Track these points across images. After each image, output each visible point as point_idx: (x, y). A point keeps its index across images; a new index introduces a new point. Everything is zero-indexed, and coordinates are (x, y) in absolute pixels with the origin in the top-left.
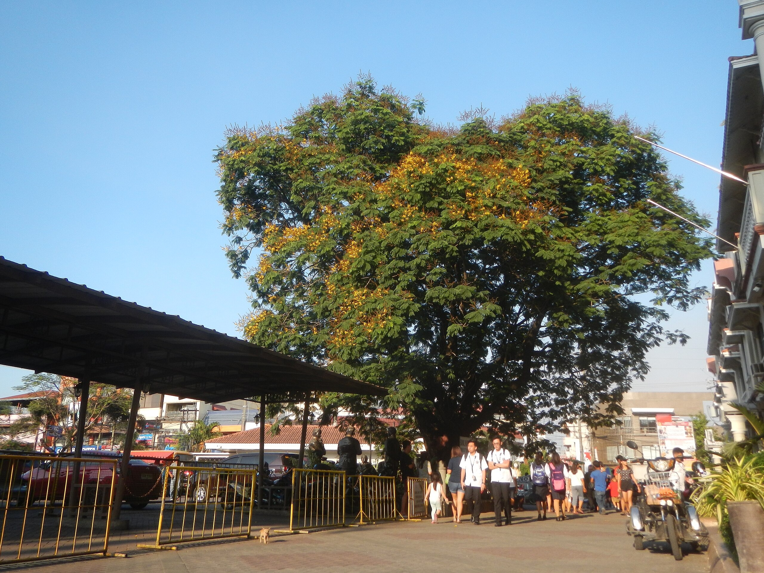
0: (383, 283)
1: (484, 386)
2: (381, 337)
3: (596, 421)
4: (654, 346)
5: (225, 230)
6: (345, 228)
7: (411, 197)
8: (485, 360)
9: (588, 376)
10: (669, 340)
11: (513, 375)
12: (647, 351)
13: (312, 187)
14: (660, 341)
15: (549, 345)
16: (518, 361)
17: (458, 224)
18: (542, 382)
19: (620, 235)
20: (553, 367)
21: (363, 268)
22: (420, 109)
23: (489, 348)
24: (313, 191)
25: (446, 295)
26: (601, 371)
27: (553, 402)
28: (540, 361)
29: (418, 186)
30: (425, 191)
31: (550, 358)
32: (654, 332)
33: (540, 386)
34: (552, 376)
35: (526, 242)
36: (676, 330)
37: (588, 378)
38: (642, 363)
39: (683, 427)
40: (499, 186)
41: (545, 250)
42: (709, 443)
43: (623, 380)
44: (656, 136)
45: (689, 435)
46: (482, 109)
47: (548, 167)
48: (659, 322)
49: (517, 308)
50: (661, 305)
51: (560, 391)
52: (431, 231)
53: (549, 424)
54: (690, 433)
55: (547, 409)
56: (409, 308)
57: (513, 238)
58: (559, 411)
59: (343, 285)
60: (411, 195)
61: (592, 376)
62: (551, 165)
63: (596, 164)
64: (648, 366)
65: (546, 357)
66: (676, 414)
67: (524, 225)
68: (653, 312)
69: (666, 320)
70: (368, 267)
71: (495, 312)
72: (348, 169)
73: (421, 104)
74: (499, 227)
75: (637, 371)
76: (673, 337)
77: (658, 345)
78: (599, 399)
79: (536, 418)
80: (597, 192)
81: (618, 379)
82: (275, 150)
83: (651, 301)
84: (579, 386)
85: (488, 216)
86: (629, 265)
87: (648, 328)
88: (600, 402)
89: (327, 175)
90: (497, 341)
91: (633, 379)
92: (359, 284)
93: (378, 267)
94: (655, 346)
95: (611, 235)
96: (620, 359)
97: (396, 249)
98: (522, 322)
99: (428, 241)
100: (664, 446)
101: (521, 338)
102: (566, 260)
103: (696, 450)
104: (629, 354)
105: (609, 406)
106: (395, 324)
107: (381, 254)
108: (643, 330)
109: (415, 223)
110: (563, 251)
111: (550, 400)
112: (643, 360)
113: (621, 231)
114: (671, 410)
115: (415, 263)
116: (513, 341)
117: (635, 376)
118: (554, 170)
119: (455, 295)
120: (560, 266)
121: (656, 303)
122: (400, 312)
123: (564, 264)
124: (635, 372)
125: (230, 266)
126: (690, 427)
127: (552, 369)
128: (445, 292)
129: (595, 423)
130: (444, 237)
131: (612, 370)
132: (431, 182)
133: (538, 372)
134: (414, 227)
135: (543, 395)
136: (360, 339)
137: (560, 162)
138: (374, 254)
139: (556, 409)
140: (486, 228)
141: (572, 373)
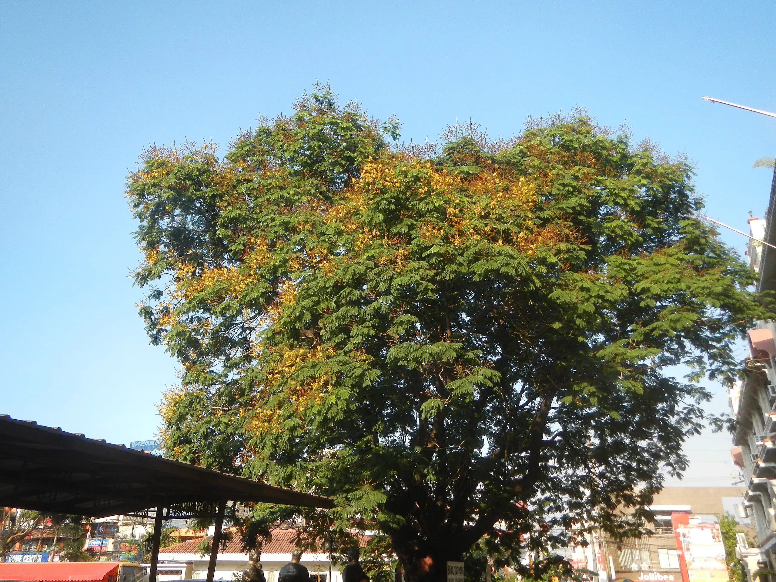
0: (329, 339)
1: (480, 486)
2: (319, 419)
3: (621, 531)
4: (693, 434)
5: (137, 280)
6: (280, 266)
7: (369, 218)
8: (481, 452)
9: (608, 472)
10: (713, 427)
11: (515, 472)
12: (683, 441)
13: (244, 218)
14: (701, 428)
15: (559, 434)
16: (521, 453)
17: (435, 249)
18: (551, 480)
19: (656, 282)
20: (564, 461)
21: (299, 318)
22: (393, 133)
23: (485, 437)
24: (246, 223)
25: (418, 354)
26: (623, 466)
27: (566, 506)
28: (548, 454)
29: (379, 202)
30: (388, 209)
31: (562, 449)
32: (692, 416)
33: (550, 485)
34: (563, 472)
35: (534, 278)
36: (721, 413)
37: (608, 475)
38: (678, 455)
39: (710, 530)
40: (492, 203)
41: (563, 290)
42: (744, 550)
43: (653, 477)
44: (687, 166)
45: (717, 539)
46: (471, 124)
47: (558, 192)
48: (699, 403)
49: (518, 386)
50: (698, 382)
51: (574, 492)
52: (396, 262)
53: (562, 534)
54: (718, 537)
55: (558, 515)
56: (362, 375)
57: (516, 270)
58: (574, 518)
59: (275, 344)
60: (369, 216)
61: (612, 472)
62: (560, 190)
63: (617, 195)
64: (687, 461)
65: (556, 449)
66: (693, 512)
67: (530, 252)
68: (690, 391)
69: (708, 400)
70: (307, 317)
71: (491, 379)
72: (294, 195)
73: (395, 127)
74: (494, 255)
75: (672, 466)
76: (719, 423)
77: (699, 433)
78: (623, 502)
79: (545, 528)
80: (621, 230)
81: (645, 476)
82: (199, 171)
83: (685, 377)
84: (597, 486)
85: (478, 242)
86: (671, 321)
87: (685, 411)
88: (624, 506)
89: (266, 203)
90: (494, 429)
91: (667, 476)
92: (295, 342)
93: (321, 318)
94: (695, 434)
95: (644, 282)
96: (648, 451)
97: (347, 290)
98: (526, 404)
99: (392, 277)
100: (688, 553)
101: (525, 425)
102: (594, 304)
103: (726, 558)
104: (659, 445)
105: (637, 510)
106: (338, 398)
107: (326, 299)
108: (678, 414)
109: (374, 252)
110: (588, 290)
111: (563, 504)
112: (679, 452)
113: (657, 277)
114: (687, 508)
115: (372, 308)
116: (515, 428)
117: (669, 472)
118: (566, 197)
119: (431, 355)
120: (585, 312)
121: (692, 379)
122: (350, 382)
123: (592, 309)
124: (670, 468)
125: (146, 328)
126: (717, 530)
127: (563, 463)
128: (417, 350)
129: (619, 533)
130: (415, 270)
131: (638, 464)
132: (397, 196)
133: (547, 468)
134: (371, 258)
135: (554, 497)
136: (290, 423)
137: (572, 186)
138: (316, 299)
139: (571, 515)
140: (476, 258)
141: (589, 469)
